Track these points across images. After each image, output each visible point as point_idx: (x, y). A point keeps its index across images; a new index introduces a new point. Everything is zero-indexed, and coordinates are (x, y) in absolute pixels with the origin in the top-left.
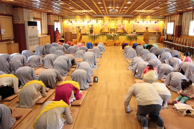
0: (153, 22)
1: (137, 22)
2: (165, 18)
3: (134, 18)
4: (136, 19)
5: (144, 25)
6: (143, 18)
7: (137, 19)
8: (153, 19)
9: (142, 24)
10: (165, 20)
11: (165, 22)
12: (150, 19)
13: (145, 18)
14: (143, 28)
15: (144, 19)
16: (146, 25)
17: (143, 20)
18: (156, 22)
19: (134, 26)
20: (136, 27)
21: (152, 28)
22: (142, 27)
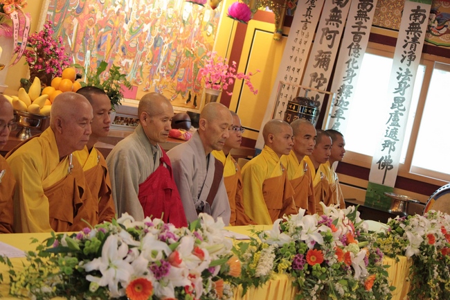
22: (115, 33)
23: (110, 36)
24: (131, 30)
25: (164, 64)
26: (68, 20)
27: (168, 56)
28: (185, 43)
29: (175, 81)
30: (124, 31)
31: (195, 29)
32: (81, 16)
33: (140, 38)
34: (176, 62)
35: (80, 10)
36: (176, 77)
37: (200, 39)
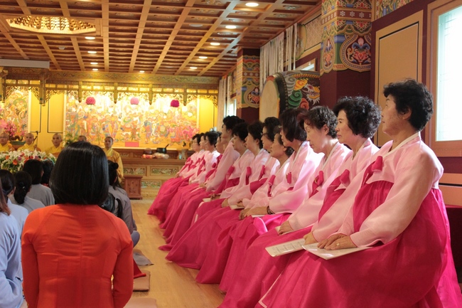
0: (163, 102)
1: (84, 101)
2: (216, 87)
3: (72, 83)
4: (77, 83)
5: (124, 116)
6: (112, 84)
7: (83, 87)
8: (159, 86)
9: (111, 110)
10: (217, 95)
11: (216, 104)
12: (148, 89)
13: (124, 84)
14: (120, 131)
15: (119, 88)
16: (135, 115)
17: (115, 92)
18: (175, 104)
19: (73, 117)
20: (85, 122)
21: (163, 129)
22: (113, 123)
23: (110, 125)
24: (124, 121)
25: (155, 132)
26: (79, 122)
27: (158, 128)
28: (170, 122)
29: (169, 138)
30: (120, 122)
31: (176, 115)
32: (88, 119)
33: (133, 123)
34: (166, 130)
35: (85, 118)
36: (169, 136)
37: (184, 119)
